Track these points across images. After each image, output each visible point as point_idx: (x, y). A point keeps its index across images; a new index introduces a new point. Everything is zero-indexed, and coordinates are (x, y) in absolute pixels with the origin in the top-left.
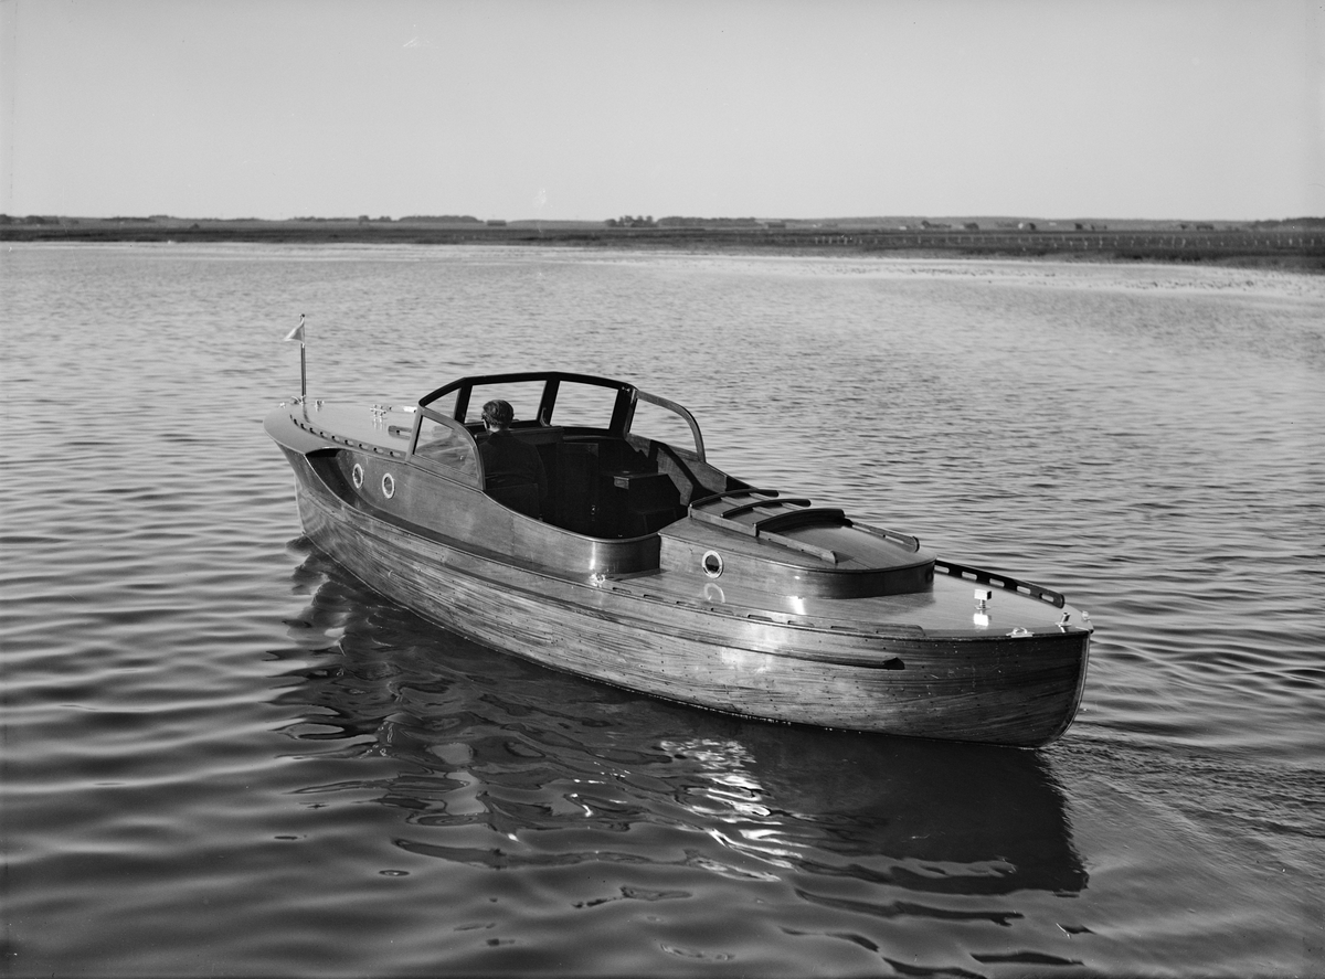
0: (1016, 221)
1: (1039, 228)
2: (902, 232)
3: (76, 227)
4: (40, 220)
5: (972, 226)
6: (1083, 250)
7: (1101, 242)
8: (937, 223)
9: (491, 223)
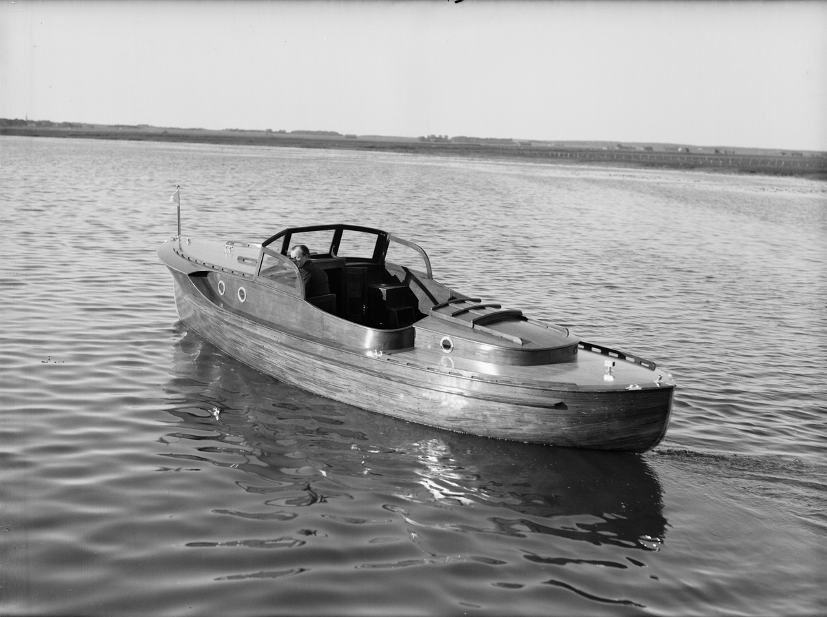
0: (677, 147)
1: (691, 151)
2: (604, 151)
3: (92, 130)
4: (71, 125)
5: (649, 148)
6: (718, 166)
7: (730, 162)
8: (627, 146)
9: (348, 136)
